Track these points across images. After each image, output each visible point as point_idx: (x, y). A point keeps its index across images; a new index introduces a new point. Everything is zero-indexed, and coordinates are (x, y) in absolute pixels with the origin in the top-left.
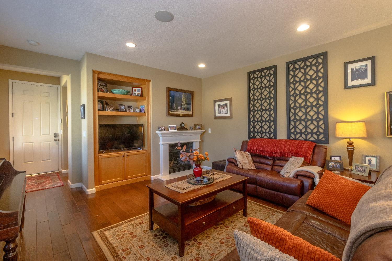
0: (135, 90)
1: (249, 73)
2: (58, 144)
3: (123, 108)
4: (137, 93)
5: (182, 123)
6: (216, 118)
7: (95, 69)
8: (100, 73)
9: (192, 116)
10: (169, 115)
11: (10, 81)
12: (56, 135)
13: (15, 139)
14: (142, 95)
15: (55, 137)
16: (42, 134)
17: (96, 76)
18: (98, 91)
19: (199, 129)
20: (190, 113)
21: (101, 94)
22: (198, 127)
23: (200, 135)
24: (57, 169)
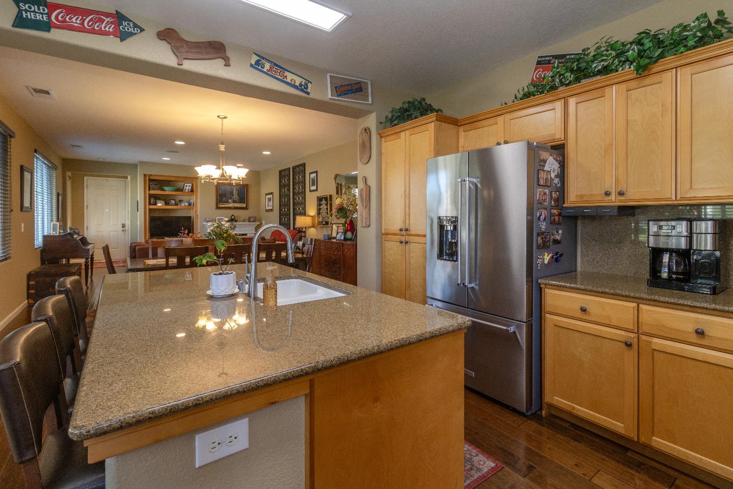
0: (186, 186)
1: (280, 172)
2: (125, 234)
3: (173, 202)
4: (187, 188)
5: (233, 215)
6: (267, 211)
7: (146, 173)
8: (151, 175)
9: (246, 208)
10: (217, 208)
11: (86, 178)
12: (124, 226)
13: (89, 228)
14: (192, 191)
15: (123, 227)
16: (111, 224)
17: (148, 178)
18: (149, 190)
19: (254, 221)
20: (244, 205)
21: (152, 192)
22: (252, 219)
23: (256, 228)
24: (124, 258)
